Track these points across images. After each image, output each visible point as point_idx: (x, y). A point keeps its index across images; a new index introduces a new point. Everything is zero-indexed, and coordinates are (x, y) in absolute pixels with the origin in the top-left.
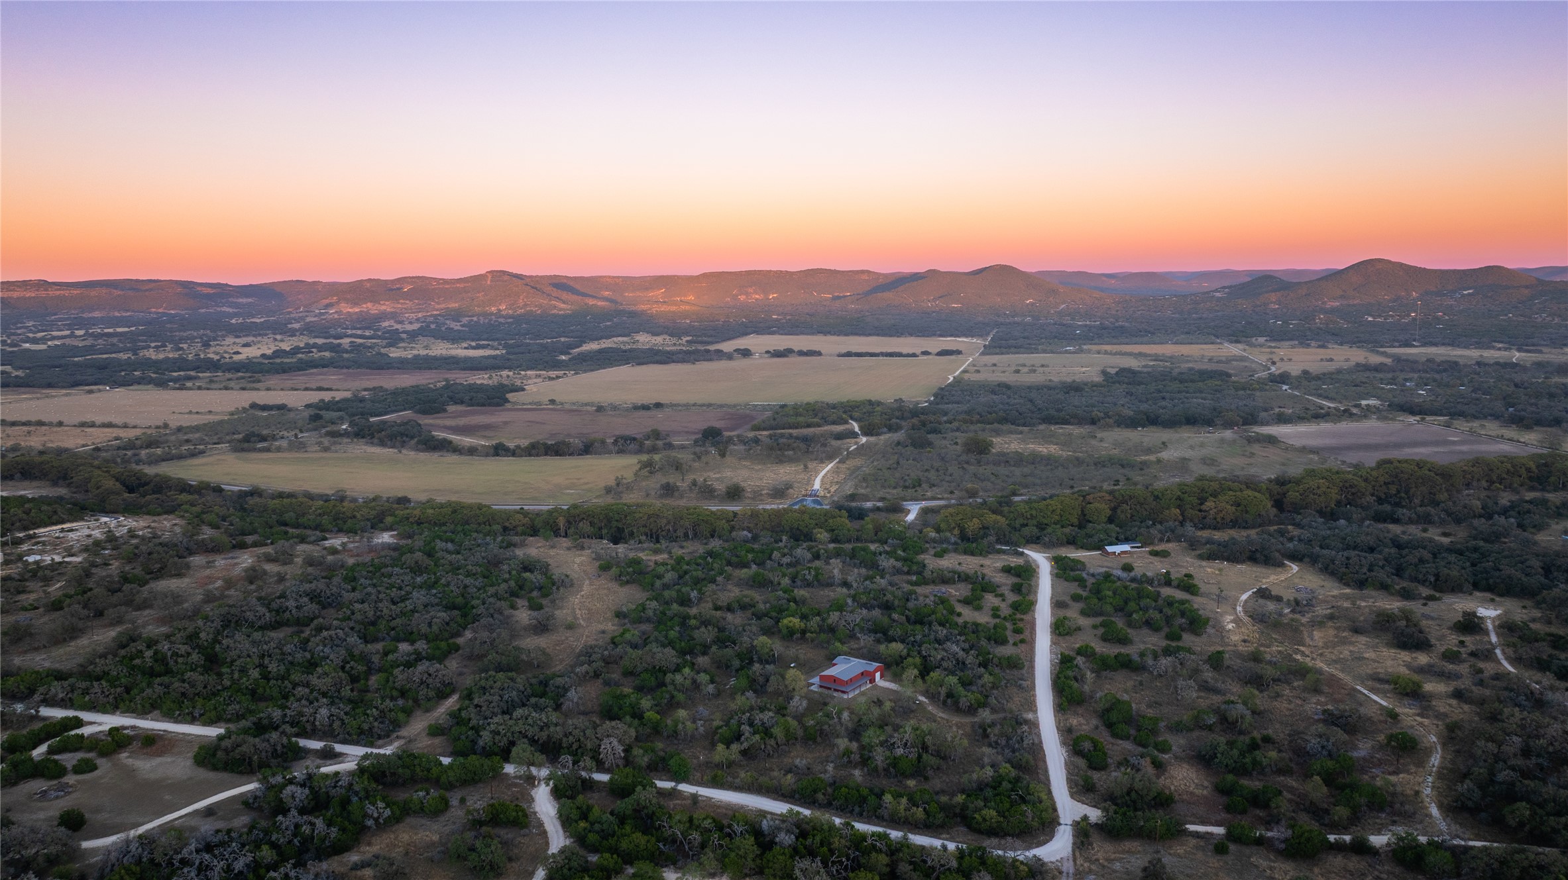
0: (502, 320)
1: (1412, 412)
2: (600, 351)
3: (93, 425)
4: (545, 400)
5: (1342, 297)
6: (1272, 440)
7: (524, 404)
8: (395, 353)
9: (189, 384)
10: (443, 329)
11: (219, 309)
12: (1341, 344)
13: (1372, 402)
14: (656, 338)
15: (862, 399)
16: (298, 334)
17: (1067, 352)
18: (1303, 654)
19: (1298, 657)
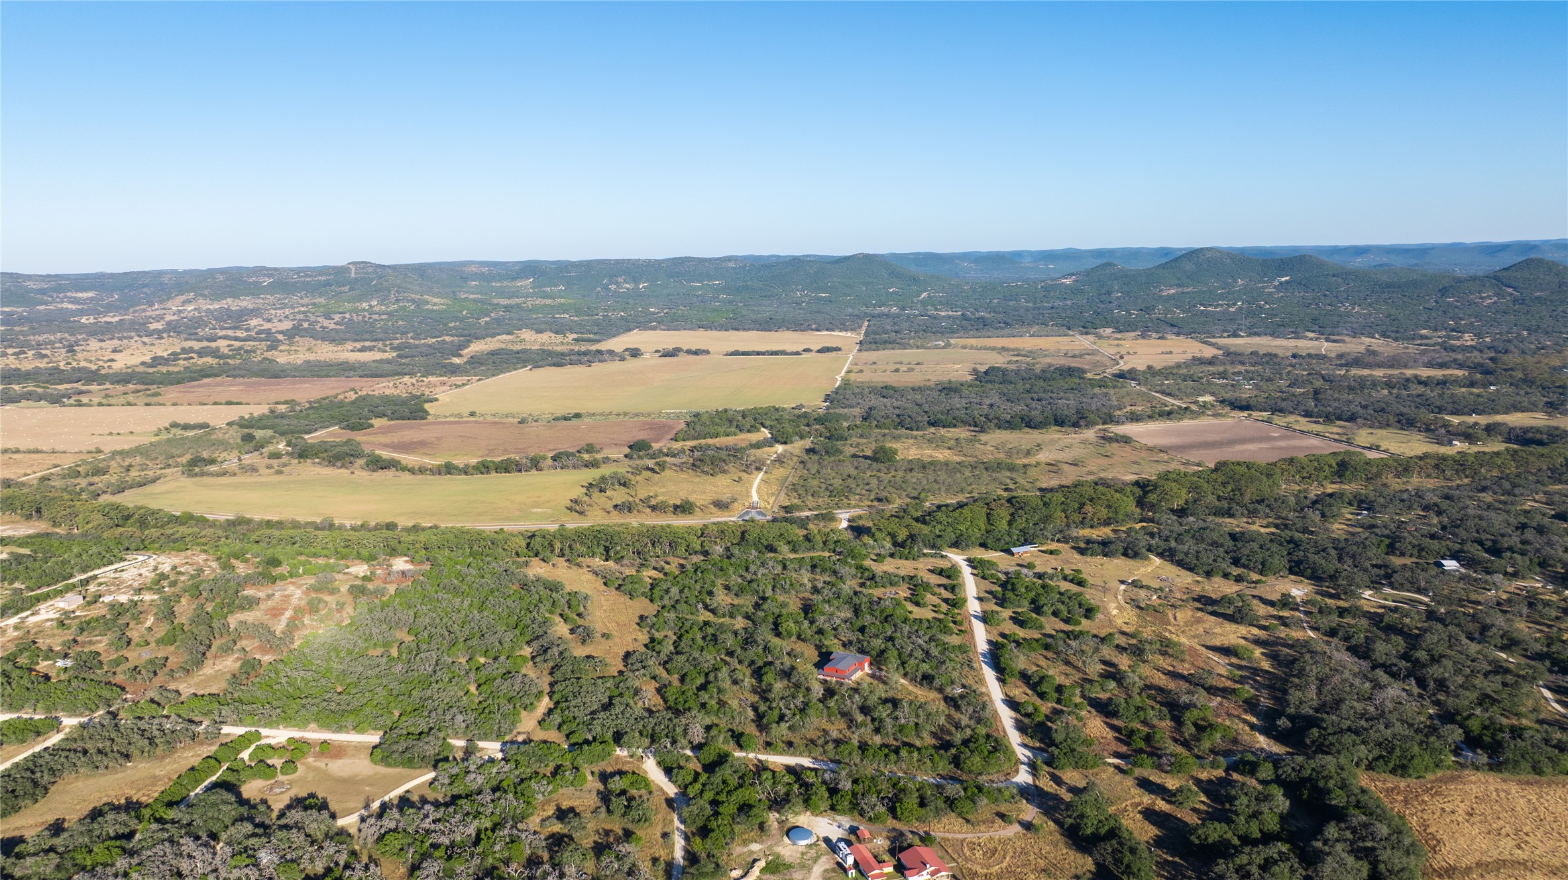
0: (375, 317)
1: (1242, 408)
2: (493, 353)
3: (17, 451)
4: (466, 412)
5: (1179, 285)
6: (1126, 440)
7: (445, 417)
8: (282, 359)
9: (85, 400)
10: (317, 327)
11: (59, 306)
12: (1178, 334)
13: (1208, 398)
14: (540, 335)
15: (765, 406)
16: (165, 335)
17: (937, 347)
18: (1171, 632)
19: (1167, 634)
